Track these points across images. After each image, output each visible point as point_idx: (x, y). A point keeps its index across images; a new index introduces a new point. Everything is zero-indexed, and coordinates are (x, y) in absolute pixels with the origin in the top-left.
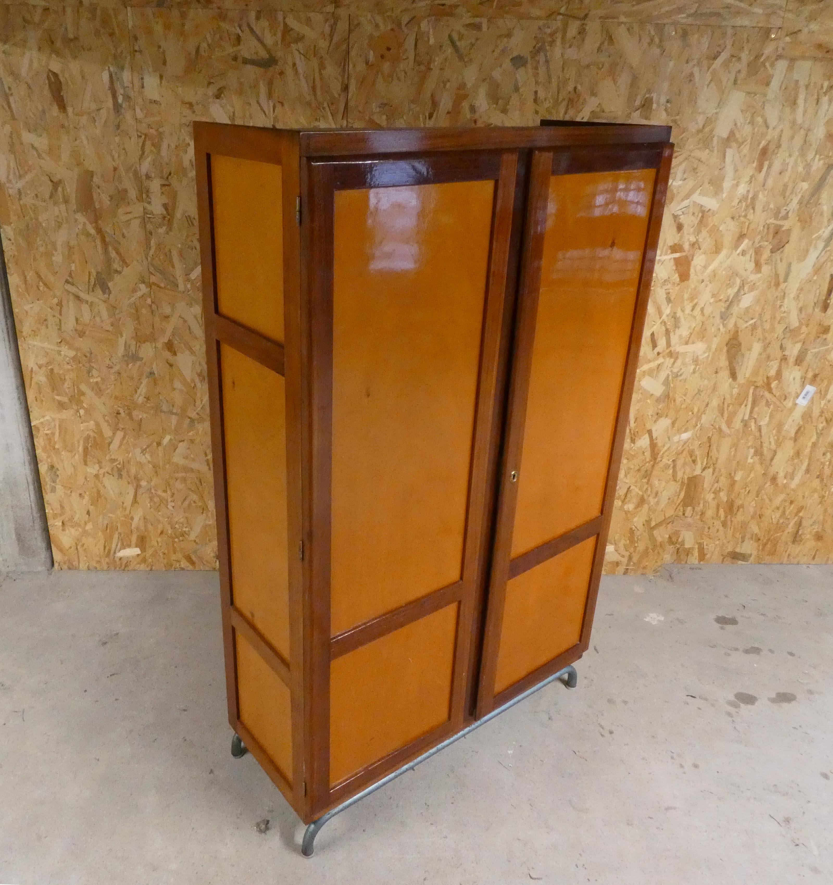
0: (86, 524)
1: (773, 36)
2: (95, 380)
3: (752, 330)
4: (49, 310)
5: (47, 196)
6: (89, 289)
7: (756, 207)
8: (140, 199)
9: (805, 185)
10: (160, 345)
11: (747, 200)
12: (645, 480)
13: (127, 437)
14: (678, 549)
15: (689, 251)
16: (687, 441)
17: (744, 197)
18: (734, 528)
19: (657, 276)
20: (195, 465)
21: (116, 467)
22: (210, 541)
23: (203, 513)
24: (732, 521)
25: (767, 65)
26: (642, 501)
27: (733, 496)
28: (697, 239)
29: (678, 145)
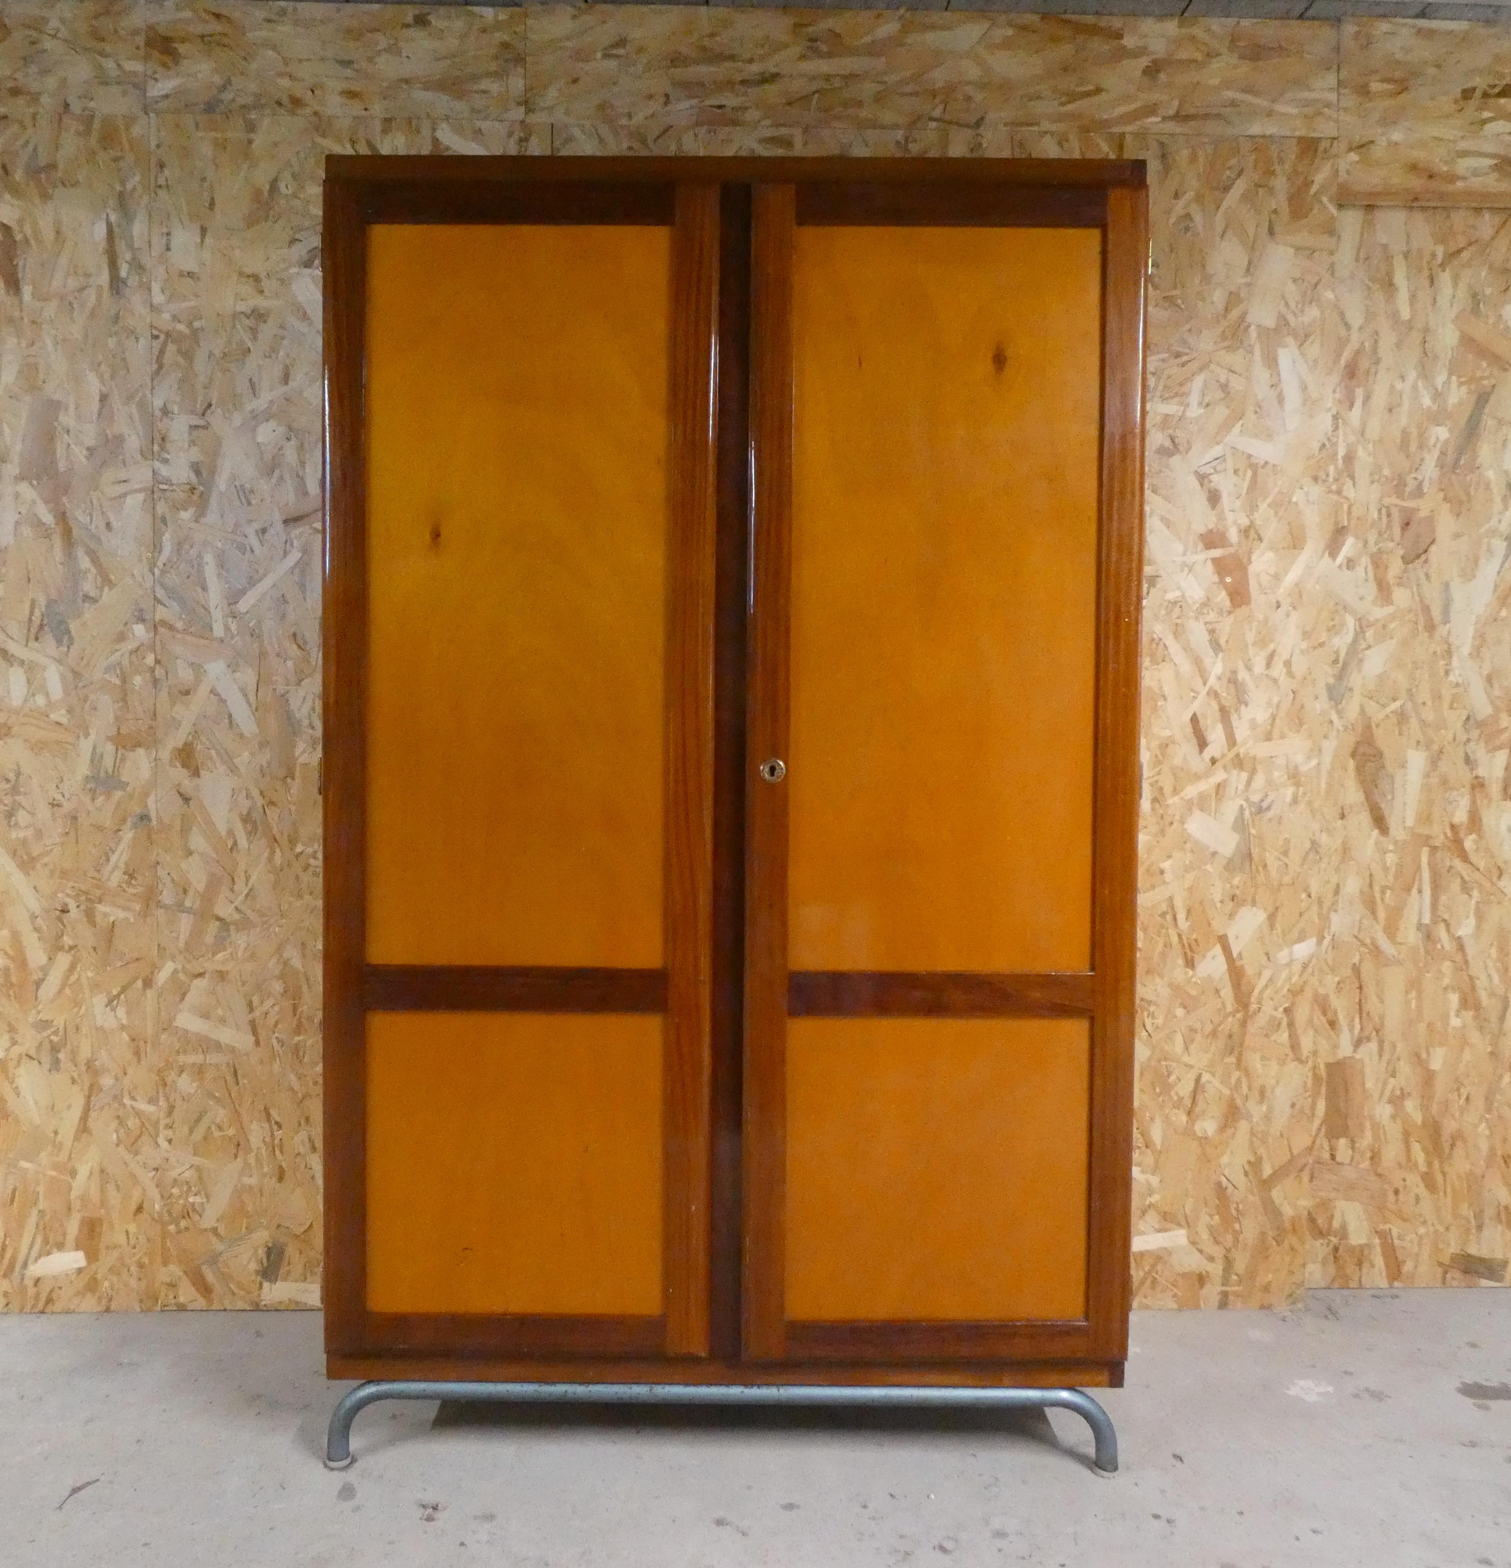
1: (1324, 152)
2: (21, 835)
3: (1400, 723)
6: (28, 636)
7: (1356, 476)
8: (147, 454)
9: (1441, 433)
10: (165, 755)
11: (1337, 460)
12: (1232, 1060)
13: (78, 969)
14: (1336, 1249)
15: (1240, 542)
16: (1310, 961)
17: (1329, 439)
18: (1454, 1190)
19: (1183, 596)
20: (226, 1035)
21: (47, 1041)
22: (250, 1230)
23: (236, 1157)
24: (1444, 1174)
25: (1325, 199)
26: (1233, 1113)
27: (1434, 1109)
28: (1251, 522)
29: (1184, 344)
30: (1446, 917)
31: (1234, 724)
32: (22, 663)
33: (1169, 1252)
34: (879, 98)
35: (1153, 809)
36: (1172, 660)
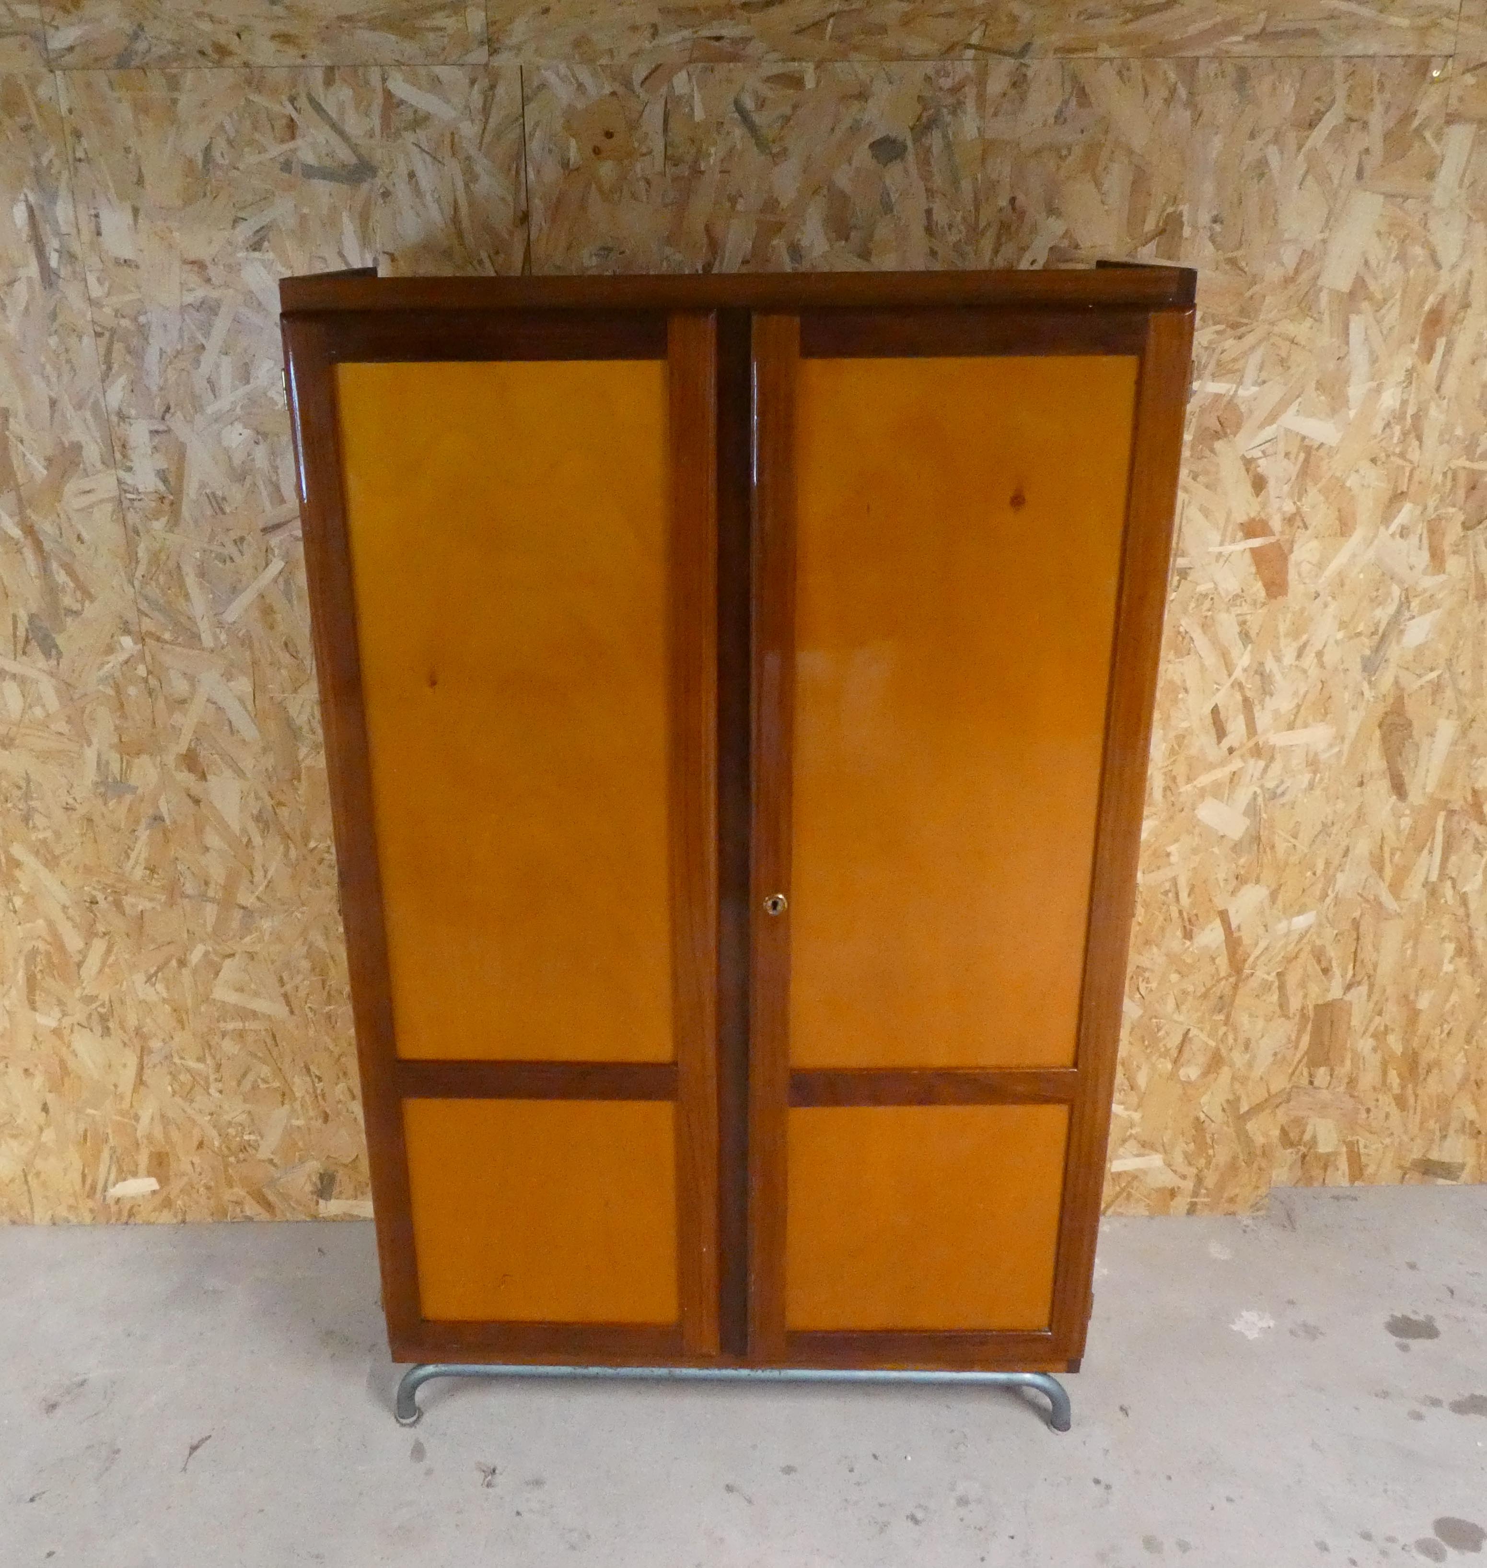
0: (41, 1130)
1: (1436, 74)
2: (40, 835)
3: (1434, 694)
6: (15, 650)
7: (1424, 436)
8: (109, 462)
10: (170, 759)
11: (1403, 420)
12: (1222, 1017)
13: (115, 951)
14: (1304, 1156)
15: (1282, 533)
16: (1307, 932)
17: (1393, 414)
18: (1424, 1109)
19: (1215, 588)
20: (260, 1005)
21: (95, 1013)
22: (302, 1161)
23: (283, 1104)
24: (1416, 1096)
25: (1428, 135)
26: (1216, 1061)
27: (1416, 1043)
28: (1298, 508)
29: (1243, 312)
30: (1454, 875)
31: (1257, 715)
32: (14, 676)
33: (1145, 1172)
34: (906, 23)
35: (1164, 796)
36: (1197, 653)
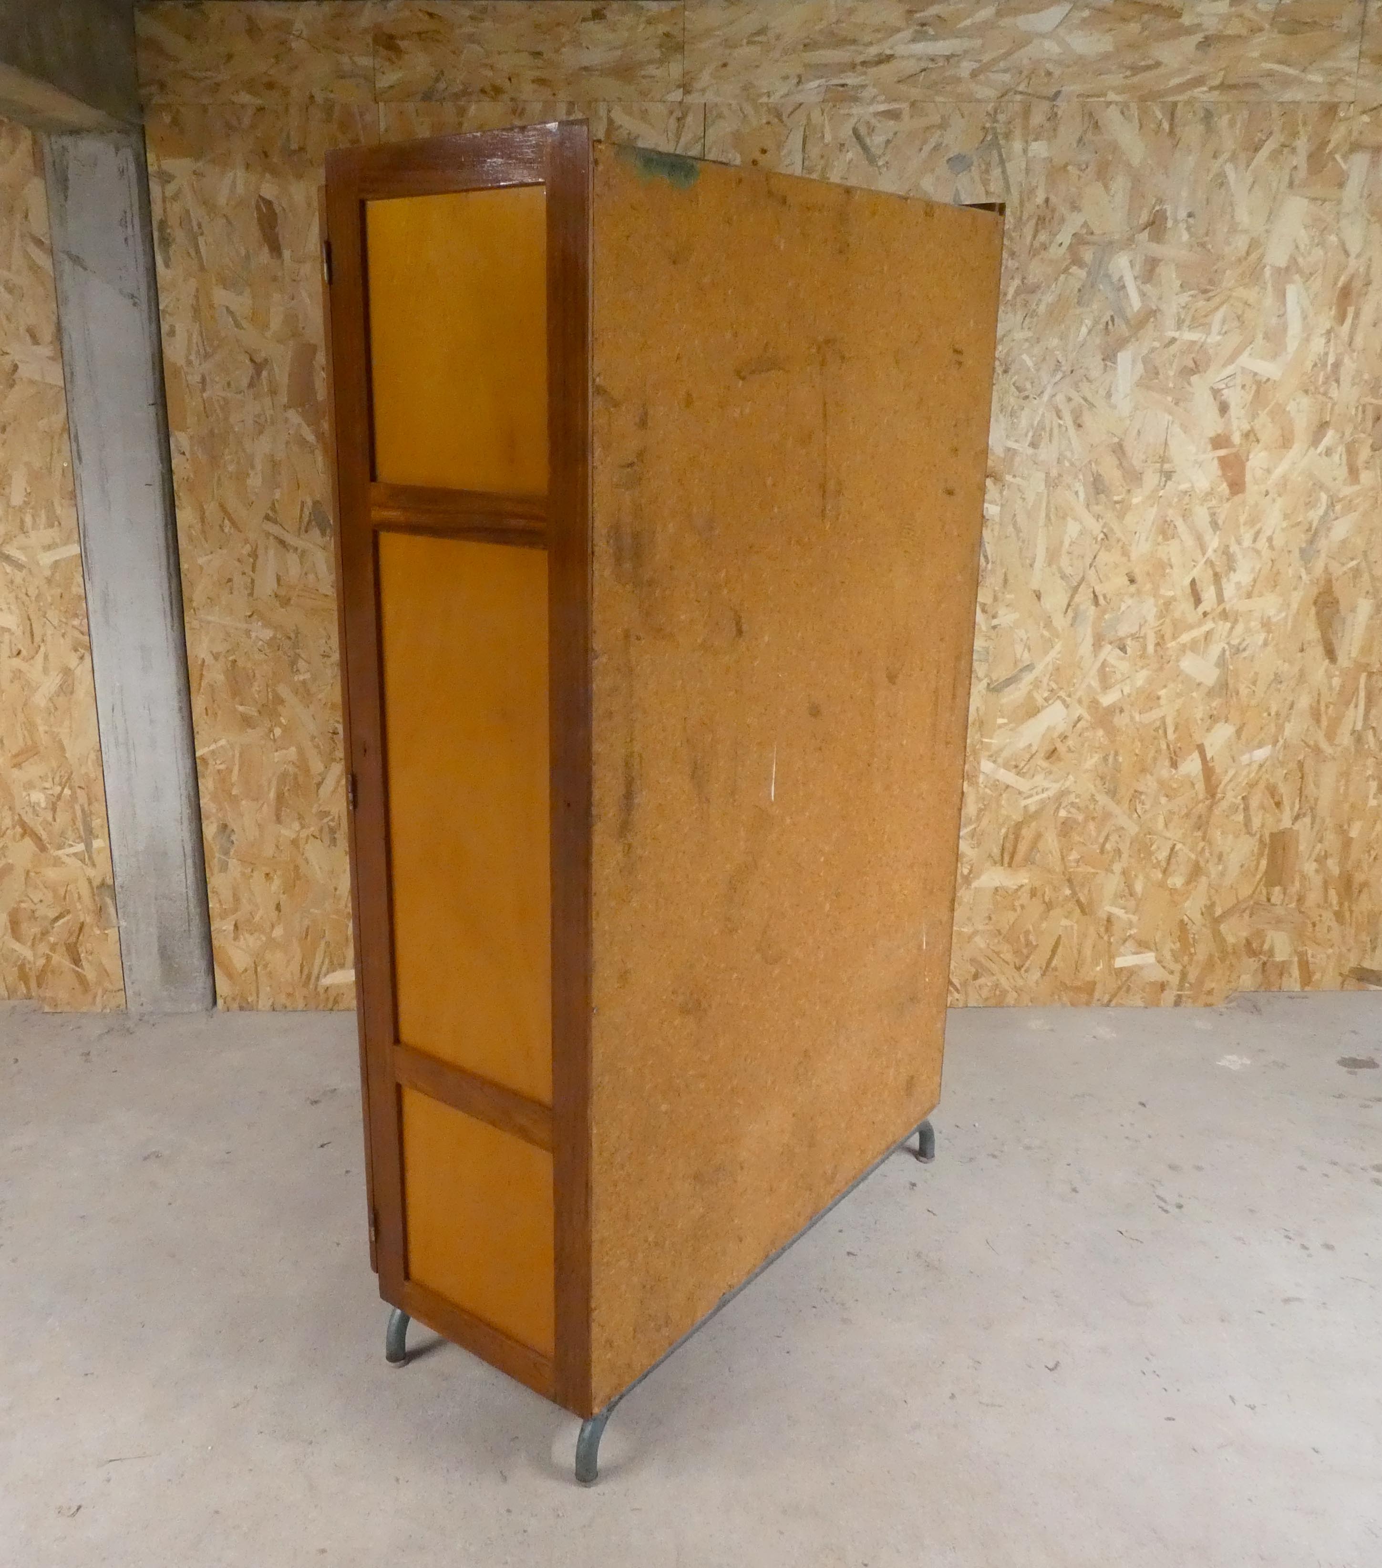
0: (273, 926)
1: (1342, 114)
2: (301, 678)
3: (1355, 577)
4: (237, 564)
5: (245, 382)
6: (300, 528)
7: (1342, 379)
11: (1327, 366)
12: (1200, 834)
14: (1265, 964)
15: (1242, 445)
16: (1265, 762)
17: (1320, 359)
18: (1357, 923)
19: (1193, 487)
21: (328, 825)
24: (1352, 912)
25: (1338, 157)
26: (1196, 871)
27: (1349, 865)
28: (1252, 427)
29: (1211, 282)
30: (1374, 725)
31: (1224, 586)
32: (296, 549)
33: (1142, 968)
34: (974, 74)
35: (1156, 651)
36: (1179, 537)
